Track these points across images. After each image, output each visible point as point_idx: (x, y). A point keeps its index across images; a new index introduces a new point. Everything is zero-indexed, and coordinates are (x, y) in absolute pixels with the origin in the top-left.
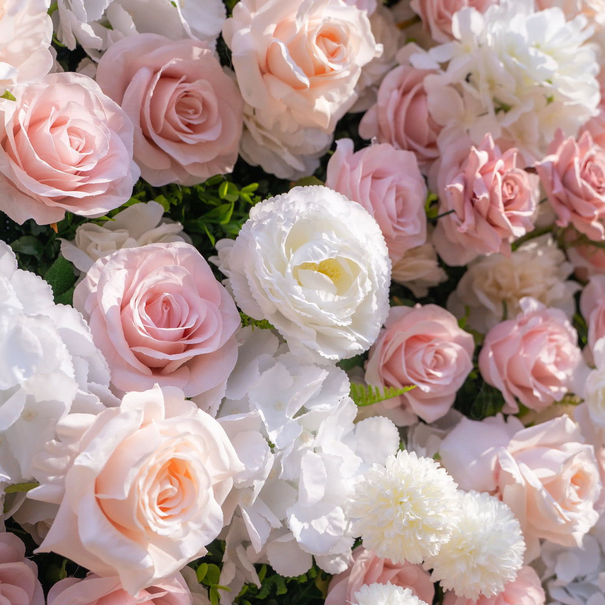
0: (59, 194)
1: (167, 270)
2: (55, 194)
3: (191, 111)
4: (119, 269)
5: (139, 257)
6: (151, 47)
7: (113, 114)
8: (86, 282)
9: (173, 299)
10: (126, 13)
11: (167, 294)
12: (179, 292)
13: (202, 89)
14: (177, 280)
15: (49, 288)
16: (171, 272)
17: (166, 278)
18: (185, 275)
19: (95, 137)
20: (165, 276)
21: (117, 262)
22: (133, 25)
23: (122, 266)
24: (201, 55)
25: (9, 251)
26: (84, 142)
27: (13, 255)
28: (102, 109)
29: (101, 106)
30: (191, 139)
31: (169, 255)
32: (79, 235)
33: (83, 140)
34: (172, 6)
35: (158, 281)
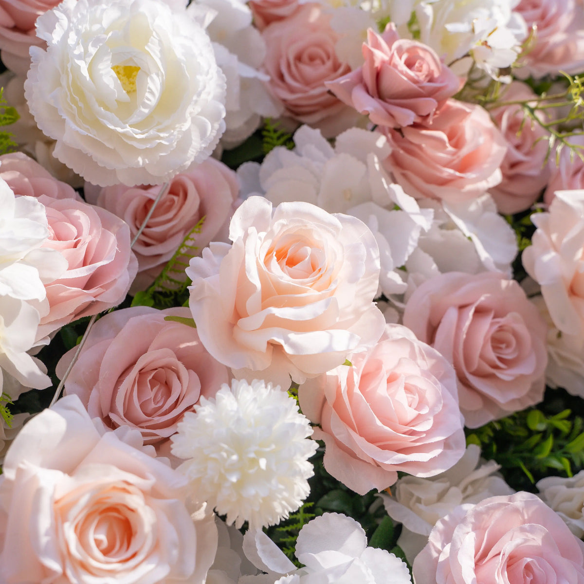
0: (404, 459)
1: (522, 530)
2: (400, 460)
3: (503, 346)
4: (468, 533)
5: (485, 516)
6: (456, 286)
7: (433, 361)
8: (429, 549)
9: (536, 565)
10: (426, 256)
11: (529, 560)
12: (539, 554)
13: (514, 321)
14: (536, 540)
15: (404, 565)
16: (528, 532)
17: (526, 541)
18: (544, 534)
19: (426, 390)
20: (524, 539)
21: (465, 525)
22: (434, 266)
23: (470, 529)
24: (508, 287)
25: (358, 528)
26: (417, 397)
27: (362, 531)
28: (424, 359)
29: (423, 356)
30: (506, 375)
31: (516, 510)
32: (399, 490)
33: (415, 395)
34: (468, 241)
35: (518, 546)
